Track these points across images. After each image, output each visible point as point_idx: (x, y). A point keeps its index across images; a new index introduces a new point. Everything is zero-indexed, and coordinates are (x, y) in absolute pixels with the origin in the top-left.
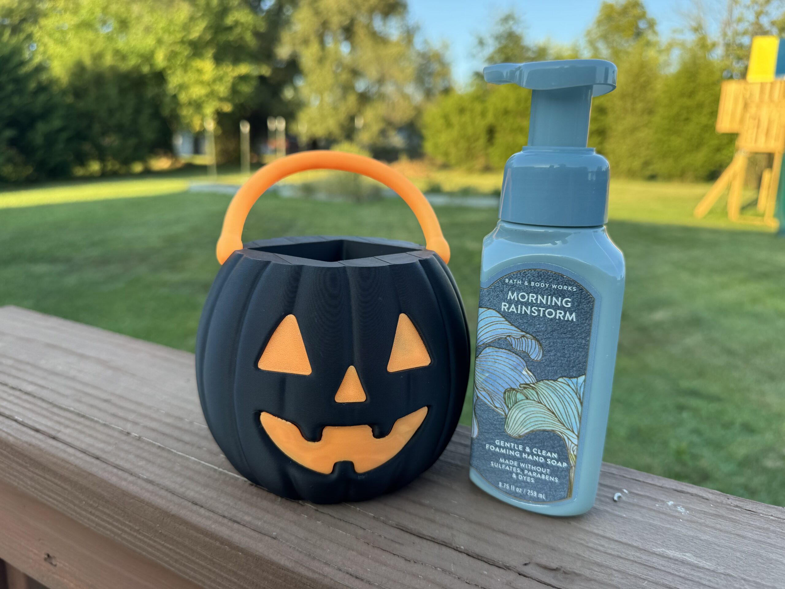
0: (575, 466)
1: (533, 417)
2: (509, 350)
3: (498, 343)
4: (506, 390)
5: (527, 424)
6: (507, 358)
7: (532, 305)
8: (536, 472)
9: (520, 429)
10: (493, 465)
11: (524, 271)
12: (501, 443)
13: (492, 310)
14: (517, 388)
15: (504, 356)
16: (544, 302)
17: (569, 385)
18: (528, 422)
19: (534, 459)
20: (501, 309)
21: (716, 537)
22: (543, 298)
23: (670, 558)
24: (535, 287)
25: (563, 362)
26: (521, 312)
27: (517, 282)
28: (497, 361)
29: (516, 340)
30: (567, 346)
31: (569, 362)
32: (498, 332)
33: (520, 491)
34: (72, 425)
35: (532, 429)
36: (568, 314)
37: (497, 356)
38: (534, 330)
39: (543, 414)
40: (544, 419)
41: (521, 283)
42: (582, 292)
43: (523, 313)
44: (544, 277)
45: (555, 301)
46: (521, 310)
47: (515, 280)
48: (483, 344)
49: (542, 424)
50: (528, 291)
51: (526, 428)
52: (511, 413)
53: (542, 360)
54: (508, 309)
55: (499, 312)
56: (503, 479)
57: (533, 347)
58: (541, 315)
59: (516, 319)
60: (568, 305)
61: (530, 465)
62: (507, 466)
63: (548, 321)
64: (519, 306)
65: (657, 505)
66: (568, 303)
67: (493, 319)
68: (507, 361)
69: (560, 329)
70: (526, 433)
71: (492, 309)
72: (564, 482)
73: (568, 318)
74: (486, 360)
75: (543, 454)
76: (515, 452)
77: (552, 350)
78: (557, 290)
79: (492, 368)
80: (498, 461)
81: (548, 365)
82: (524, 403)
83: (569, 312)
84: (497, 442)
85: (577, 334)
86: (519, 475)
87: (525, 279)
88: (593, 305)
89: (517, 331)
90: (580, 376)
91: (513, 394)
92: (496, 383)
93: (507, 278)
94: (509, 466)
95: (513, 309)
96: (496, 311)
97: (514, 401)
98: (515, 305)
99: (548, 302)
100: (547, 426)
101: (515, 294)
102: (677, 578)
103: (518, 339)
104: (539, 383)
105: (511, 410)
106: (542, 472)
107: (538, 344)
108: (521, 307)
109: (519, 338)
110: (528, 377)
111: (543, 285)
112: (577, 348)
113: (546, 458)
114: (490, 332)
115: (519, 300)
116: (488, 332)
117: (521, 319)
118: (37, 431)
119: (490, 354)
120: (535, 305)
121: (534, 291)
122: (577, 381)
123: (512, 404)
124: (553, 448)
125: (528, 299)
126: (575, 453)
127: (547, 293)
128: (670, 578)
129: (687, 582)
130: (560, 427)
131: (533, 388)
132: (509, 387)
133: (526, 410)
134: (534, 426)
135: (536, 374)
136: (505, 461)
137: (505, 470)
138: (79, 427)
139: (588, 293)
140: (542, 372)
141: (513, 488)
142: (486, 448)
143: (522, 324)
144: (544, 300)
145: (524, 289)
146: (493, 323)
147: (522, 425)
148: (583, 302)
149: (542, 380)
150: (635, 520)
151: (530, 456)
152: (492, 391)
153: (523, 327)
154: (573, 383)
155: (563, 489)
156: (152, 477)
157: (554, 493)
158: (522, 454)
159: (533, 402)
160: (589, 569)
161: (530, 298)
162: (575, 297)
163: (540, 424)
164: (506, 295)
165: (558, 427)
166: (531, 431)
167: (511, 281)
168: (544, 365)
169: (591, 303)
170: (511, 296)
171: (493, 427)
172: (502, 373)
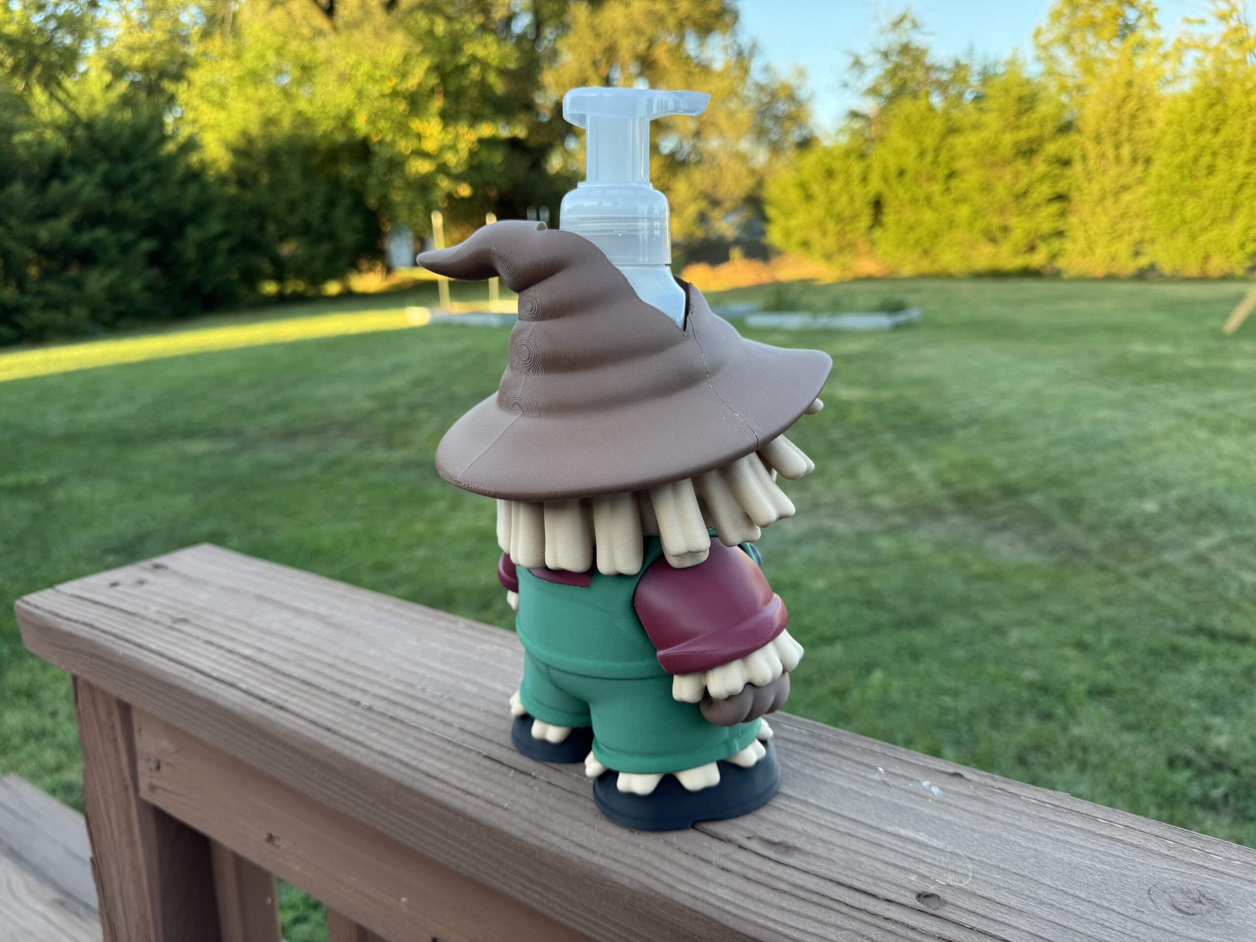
21: (961, 818)
23: (901, 837)
34: (298, 693)
65: (910, 784)
102: (898, 855)
118: (263, 700)
128: (892, 855)
129: (908, 859)
138: (305, 696)
150: (880, 800)
156: (385, 750)
160: (811, 844)
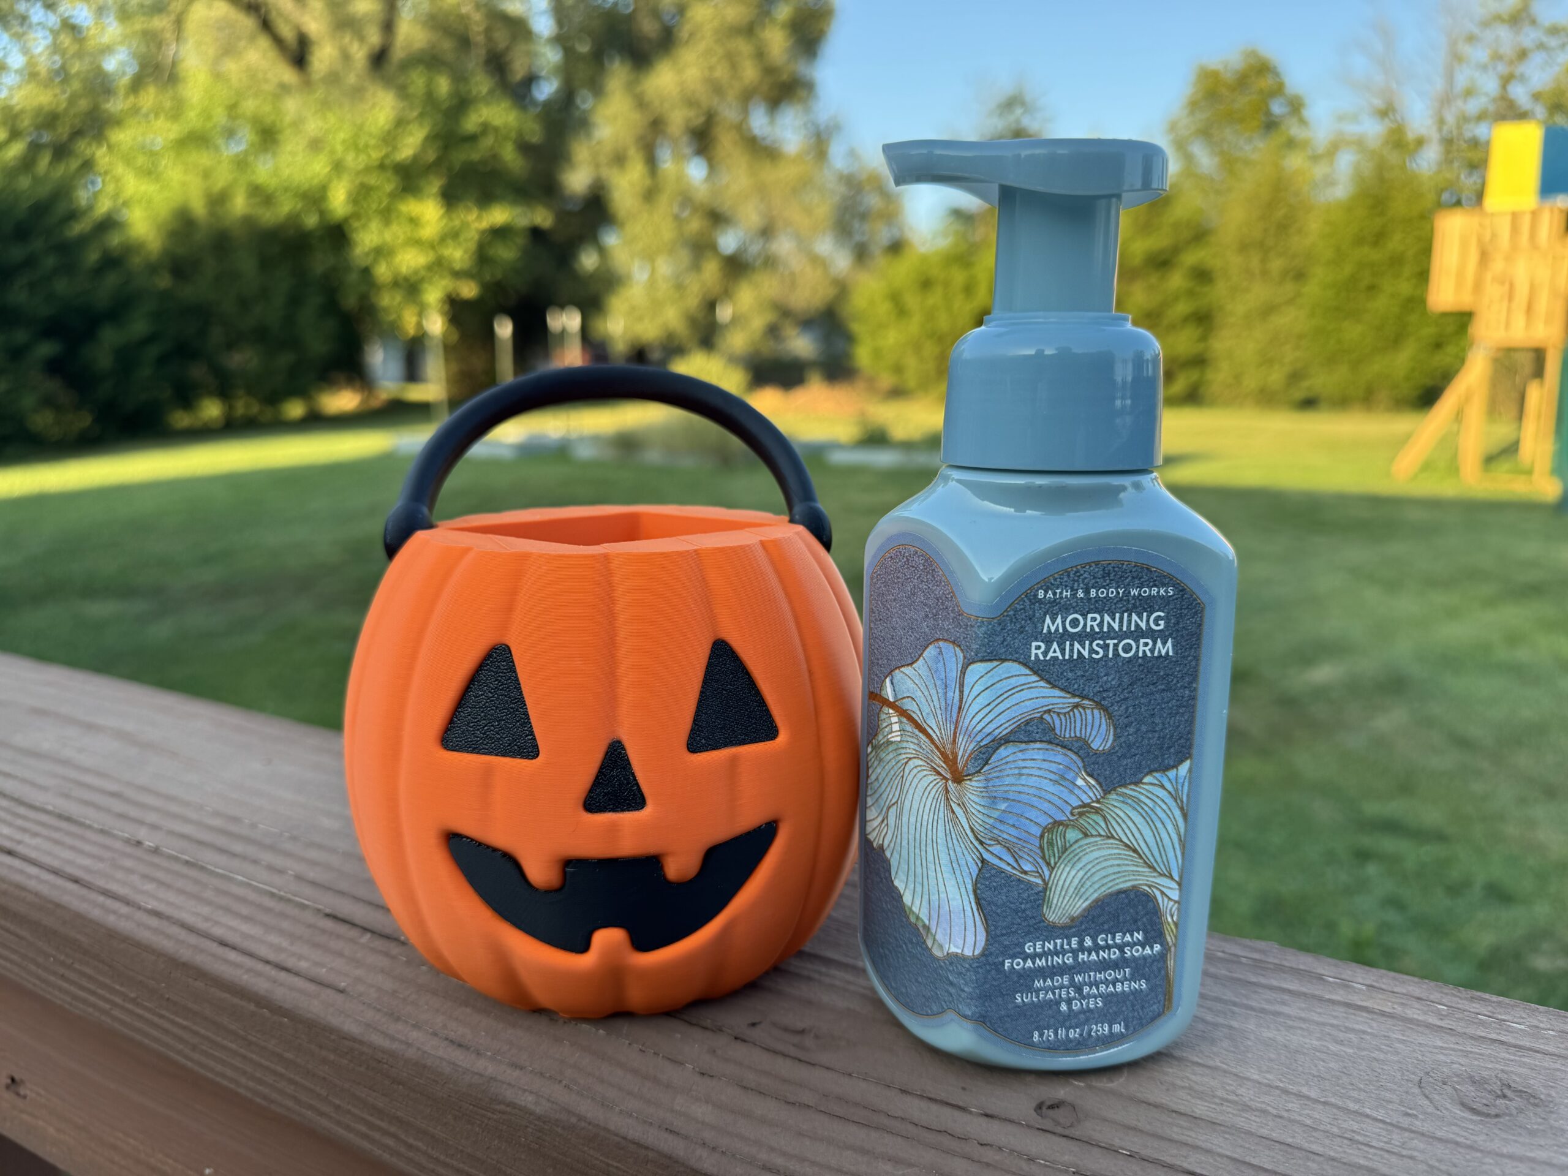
0: (1175, 945)
1: (1098, 871)
2: (1050, 742)
3: (1026, 732)
4: (1045, 828)
5: (1087, 890)
6: (1044, 760)
7: (1092, 636)
8: (1106, 982)
9: (1074, 903)
10: (1020, 999)
11: (1075, 569)
12: (1038, 946)
13: (1010, 664)
14: (1065, 818)
15: (1039, 755)
16: (1116, 626)
17: (1163, 787)
18: (1089, 883)
19: (1101, 958)
20: (1030, 657)
22: (1114, 620)
24: (1097, 599)
25: (1151, 741)
26: (1071, 656)
27: (1061, 593)
28: (1024, 771)
29: (1062, 717)
30: (1158, 707)
31: (1161, 740)
32: (1026, 706)
33: (1077, 1036)
35: (1096, 895)
36: (1159, 644)
37: (1024, 760)
38: (1097, 689)
39: (1116, 859)
40: (1117, 869)
41: (1071, 595)
42: (1183, 596)
43: (1075, 657)
44: (1115, 575)
45: (1136, 621)
46: (1072, 651)
47: (1058, 591)
48: (993, 741)
49: (1114, 879)
50: (1084, 609)
51: (1084, 898)
52: (1055, 877)
53: (1114, 748)
54: (1045, 653)
55: (1025, 665)
56: (1041, 1023)
57: (1097, 724)
58: (1110, 656)
59: (1062, 673)
60: (1159, 625)
61: (1092, 974)
62: (1050, 993)
63: (1123, 664)
64: (1068, 643)
66: (1160, 622)
67: (1013, 682)
68: (1046, 765)
69: (1146, 675)
70: (1084, 910)
71: (1010, 660)
72: (1158, 983)
73: (1160, 651)
74: (1001, 774)
75: (1117, 941)
76: (1063, 956)
77: (1132, 723)
78: (1140, 598)
79: (1013, 788)
80: (1030, 989)
81: (1124, 756)
82: (1079, 847)
83: (1161, 640)
84: (1028, 948)
85: (1174, 682)
86: (1074, 1002)
87: (1079, 585)
88: (1201, 620)
89: (1064, 698)
90: (1181, 762)
91: (1058, 835)
92: (1023, 820)
93: (1041, 588)
94: (1052, 989)
95: (1055, 651)
96: (1020, 663)
97: (1060, 849)
98: (1058, 643)
99: (1122, 626)
100: (1124, 882)
101: (1059, 620)
103: (1067, 716)
104: (1108, 796)
105: (1056, 869)
106: (1116, 978)
107: (1105, 716)
108: (1072, 645)
109: (1068, 712)
110: (1086, 789)
111: (1112, 592)
112: (1175, 708)
113: (1121, 948)
114: (1007, 711)
115: (1067, 631)
116: (1003, 712)
117: (1071, 671)
119: (1008, 759)
120: (1099, 636)
121: (1097, 608)
122: (1177, 774)
123: (1057, 855)
124: (1135, 921)
125: (1085, 625)
126: (1175, 918)
127: (1121, 608)
130: (1147, 876)
131: (1097, 811)
132: (1051, 821)
133: (1084, 860)
134: (1099, 888)
135: (1101, 780)
136: (1045, 982)
137: (1046, 1000)
139: (1195, 596)
140: (1113, 772)
141: (1062, 1033)
142: (1006, 968)
143: (1074, 682)
144: (1115, 622)
145: (1077, 606)
146: (1013, 691)
147: (1076, 895)
148: (1186, 615)
149: (1114, 789)
151: (1093, 953)
152: (1015, 840)
153: (1076, 686)
154: (1170, 780)
155: (1157, 999)
157: (1141, 1013)
158: (1078, 956)
159: (1098, 839)
161: (1089, 623)
162: (1171, 607)
163: (1110, 881)
164: (1039, 625)
165: (1144, 876)
166: (1093, 902)
167: (1050, 594)
168: (1118, 756)
169: (1199, 615)
170: (1051, 625)
171: (1020, 918)
172: (1035, 795)
